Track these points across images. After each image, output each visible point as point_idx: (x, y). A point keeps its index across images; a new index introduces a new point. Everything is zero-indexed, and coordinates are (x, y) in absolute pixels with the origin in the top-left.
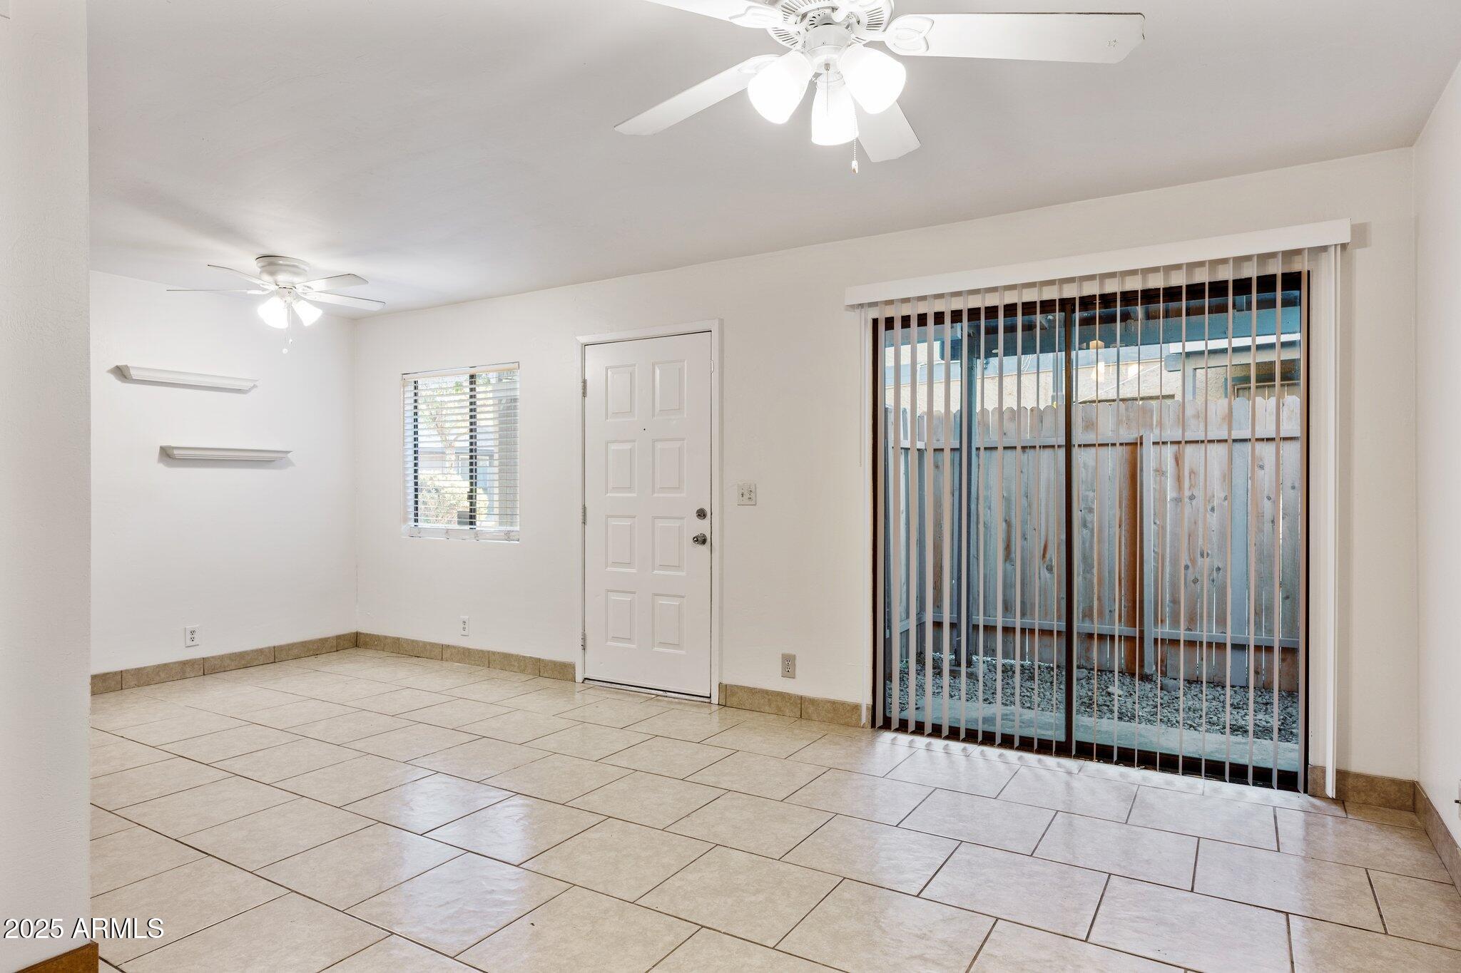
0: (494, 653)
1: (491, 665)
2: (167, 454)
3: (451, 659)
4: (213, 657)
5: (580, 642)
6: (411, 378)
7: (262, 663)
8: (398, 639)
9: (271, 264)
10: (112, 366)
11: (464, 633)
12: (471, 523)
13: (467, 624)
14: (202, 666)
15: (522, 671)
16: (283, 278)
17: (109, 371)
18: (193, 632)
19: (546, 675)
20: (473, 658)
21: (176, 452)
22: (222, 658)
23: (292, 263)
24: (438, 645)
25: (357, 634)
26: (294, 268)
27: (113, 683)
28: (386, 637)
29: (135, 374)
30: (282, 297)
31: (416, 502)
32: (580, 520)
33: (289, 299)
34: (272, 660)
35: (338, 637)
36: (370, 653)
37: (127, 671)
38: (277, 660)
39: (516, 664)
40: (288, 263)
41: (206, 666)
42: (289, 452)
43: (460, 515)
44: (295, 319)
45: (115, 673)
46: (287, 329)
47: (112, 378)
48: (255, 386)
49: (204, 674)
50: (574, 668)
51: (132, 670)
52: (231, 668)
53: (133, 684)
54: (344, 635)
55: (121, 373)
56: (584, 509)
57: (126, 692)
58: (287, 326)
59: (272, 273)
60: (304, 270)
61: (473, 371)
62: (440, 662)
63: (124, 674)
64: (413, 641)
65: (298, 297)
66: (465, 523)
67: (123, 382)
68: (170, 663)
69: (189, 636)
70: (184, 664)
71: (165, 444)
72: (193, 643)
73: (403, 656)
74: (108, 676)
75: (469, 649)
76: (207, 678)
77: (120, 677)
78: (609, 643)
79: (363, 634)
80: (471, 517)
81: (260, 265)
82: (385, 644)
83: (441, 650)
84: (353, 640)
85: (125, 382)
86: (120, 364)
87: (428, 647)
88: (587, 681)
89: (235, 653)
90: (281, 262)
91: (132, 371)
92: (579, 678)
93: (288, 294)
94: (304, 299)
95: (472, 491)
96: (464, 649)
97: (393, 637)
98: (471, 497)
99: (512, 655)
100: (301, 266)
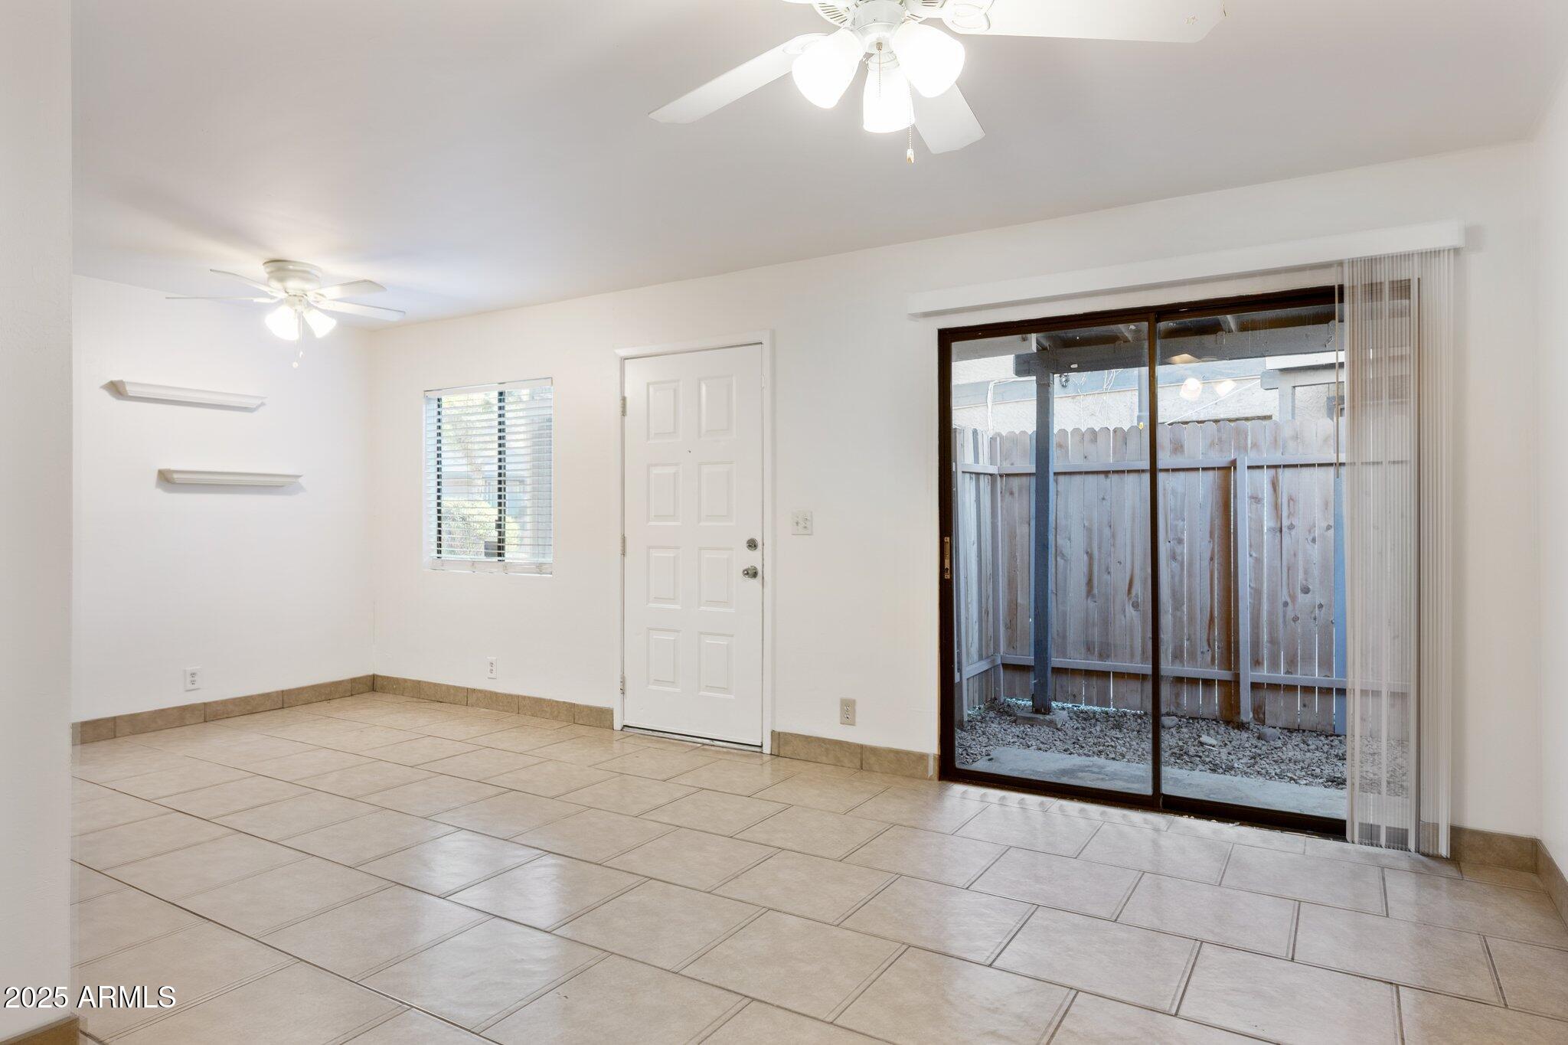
0: (524, 698)
1: (520, 711)
2: (166, 479)
3: (477, 705)
4: (214, 702)
5: (619, 687)
6: (435, 395)
7: (269, 709)
8: (419, 682)
9: (279, 269)
10: (107, 381)
11: (492, 676)
12: (500, 555)
13: (494, 666)
14: (203, 712)
15: (555, 718)
16: (293, 285)
17: (102, 387)
18: (193, 675)
19: (581, 722)
20: (501, 704)
21: (175, 476)
22: (225, 703)
23: (303, 269)
24: (463, 689)
25: (374, 677)
26: (305, 274)
27: (103, 731)
28: (405, 681)
29: (131, 390)
30: (293, 305)
31: (440, 532)
32: (619, 552)
33: (300, 308)
34: (280, 706)
35: (353, 680)
36: (387, 697)
37: (120, 717)
38: (285, 705)
39: (548, 709)
40: (298, 268)
41: (208, 711)
42: (300, 476)
43: (487, 546)
44: (306, 330)
45: (106, 720)
46: (297, 341)
47: (106, 394)
48: (263, 404)
49: (205, 721)
50: (612, 714)
51: (125, 716)
52: (235, 714)
53: (127, 731)
54: (359, 678)
55: (116, 389)
56: (624, 539)
57: (117, 740)
58: (297, 338)
59: (281, 280)
60: (316, 276)
61: (502, 388)
62: (464, 708)
63: (116, 721)
64: (435, 685)
65: (309, 306)
66: (493, 555)
68: (167, 709)
69: (189, 679)
70: (183, 709)
71: (164, 466)
72: (193, 687)
73: (424, 700)
74: (97, 723)
75: (496, 694)
76: (208, 725)
77: (111, 724)
78: (650, 687)
79: (381, 677)
80: (500, 548)
81: (268, 270)
82: (404, 688)
83: (466, 694)
84: (370, 684)
85: (119, 399)
86: (115, 378)
87: (452, 691)
88: (626, 729)
89: (240, 698)
90: (291, 267)
91: (128, 388)
92: (617, 726)
93: (298, 303)
94: (316, 308)
95: (500, 519)
96: (491, 693)
97: (413, 681)
98: (499, 526)
99: (544, 700)
100: (313, 272)
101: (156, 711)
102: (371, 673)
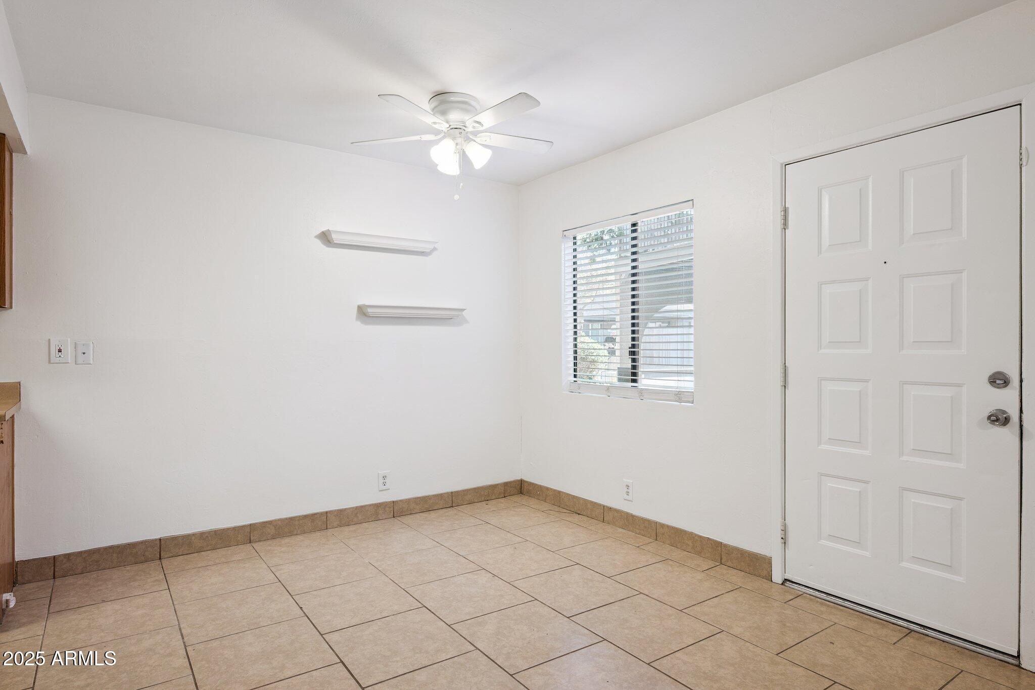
0: (663, 526)
1: (658, 539)
2: (363, 312)
3: (612, 523)
4: (400, 501)
5: (779, 534)
6: (570, 234)
7: (441, 507)
8: (559, 492)
9: (442, 102)
10: (318, 232)
11: (627, 497)
12: (634, 381)
13: (630, 488)
14: (392, 509)
15: (699, 553)
16: (455, 116)
17: (317, 237)
18: (384, 477)
19: (729, 563)
20: (637, 527)
21: (370, 310)
22: (408, 501)
23: (463, 99)
24: (600, 505)
25: (522, 482)
26: (466, 105)
27: (320, 523)
28: (548, 489)
29: (336, 238)
30: (454, 139)
31: (575, 358)
32: (779, 383)
33: (459, 140)
34: (450, 505)
35: (506, 484)
36: (533, 502)
37: (331, 512)
38: (454, 504)
39: (690, 543)
40: (460, 99)
41: (396, 508)
42: (463, 310)
43: (621, 372)
44: (464, 160)
45: (321, 514)
46: (458, 175)
47: (318, 242)
48: (435, 249)
49: (394, 517)
50: (770, 563)
51: (335, 511)
52: (416, 511)
53: (335, 524)
54: (510, 483)
55: (325, 238)
56: (785, 368)
57: (330, 531)
58: (458, 173)
59: (443, 113)
60: (474, 107)
61: (634, 219)
62: (601, 524)
63: (329, 515)
64: (574, 497)
65: (468, 140)
66: (627, 381)
67: (328, 246)
68: (366, 506)
69: (382, 481)
70: (378, 506)
71: (361, 303)
72: (384, 488)
73: (565, 511)
74: (316, 516)
75: (633, 516)
76: (395, 520)
77: (325, 517)
78: (823, 542)
79: (527, 482)
80: (634, 374)
81: (433, 105)
82: (546, 495)
83: (602, 511)
84: (519, 487)
85: (328, 247)
86: (324, 229)
87: (589, 506)
88: (788, 584)
89: (420, 498)
90: (452, 99)
91: (334, 236)
92: (777, 577)
93: (459, 135)
94: (475, 141)
95: (633, 346)
96: (627, 514)
97: (555, 490)
98: (633, 353)
99: (685, 532)
100: (473, 103)
101: (357, 507)
102: (519, 479)
